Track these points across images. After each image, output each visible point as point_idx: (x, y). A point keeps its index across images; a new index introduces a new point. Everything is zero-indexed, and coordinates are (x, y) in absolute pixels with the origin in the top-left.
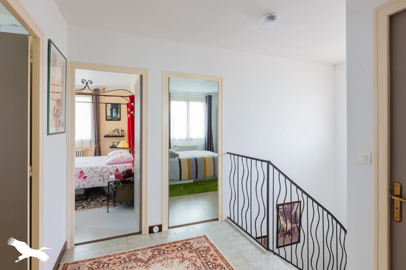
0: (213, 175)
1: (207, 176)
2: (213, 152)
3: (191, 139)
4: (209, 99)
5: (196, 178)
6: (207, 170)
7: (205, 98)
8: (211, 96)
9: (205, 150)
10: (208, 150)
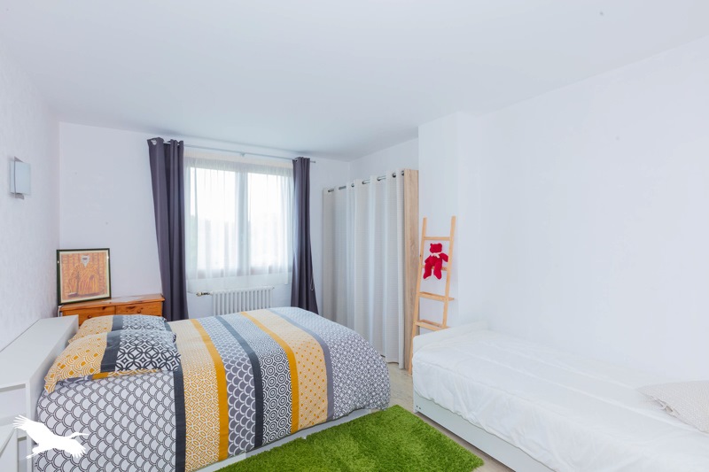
0: (324, 417)
1: (302, 423)
2: (316, 311)
3: (253, 272)
4: (302, 168)
5: (259, 442)
6: (301, 400)
7: (291, 166)
8: (308, 160)
9: (293, 305)
10: (300, 306)
